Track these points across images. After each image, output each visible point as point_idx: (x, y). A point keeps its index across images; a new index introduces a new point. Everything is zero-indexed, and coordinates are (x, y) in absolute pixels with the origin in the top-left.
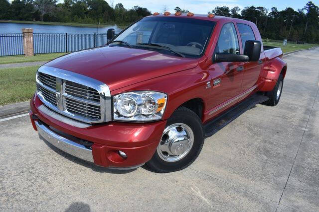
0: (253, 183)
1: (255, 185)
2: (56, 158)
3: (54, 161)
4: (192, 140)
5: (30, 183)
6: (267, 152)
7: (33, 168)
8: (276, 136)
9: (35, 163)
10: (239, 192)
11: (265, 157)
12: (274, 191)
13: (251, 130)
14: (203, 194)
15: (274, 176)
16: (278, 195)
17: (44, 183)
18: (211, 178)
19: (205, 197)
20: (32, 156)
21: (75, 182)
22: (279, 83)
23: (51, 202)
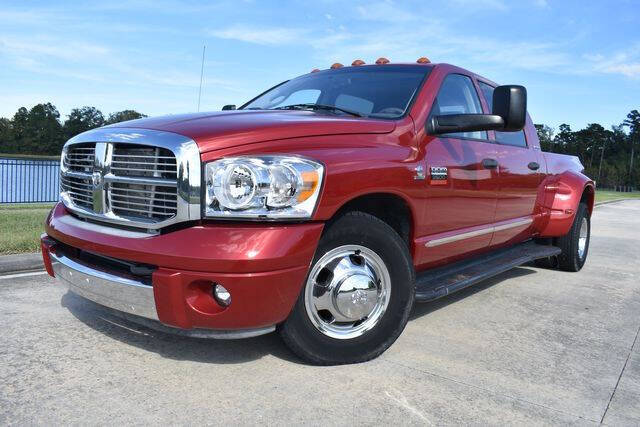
0: (534, 387)
1: (538, 391)
2: (86, 335)
3: (80, 340)
4: (387, 292)
5: (13, 370)
6: (563, 338)
7: (31, 348)
8: (583, 315)
9: (38, 341)
10: (500, 401)
11: (561, 346)
12: (587, 402)
13: (526, 305)
14: (414, 403)
15: (584, 375)
16: (598, 409)
17: (47, 373)
18: (433, 377)
19: (419, 409)
20: (36, 330)
21: (115, 373)
22: (581, 221)
23: (49, 404)
